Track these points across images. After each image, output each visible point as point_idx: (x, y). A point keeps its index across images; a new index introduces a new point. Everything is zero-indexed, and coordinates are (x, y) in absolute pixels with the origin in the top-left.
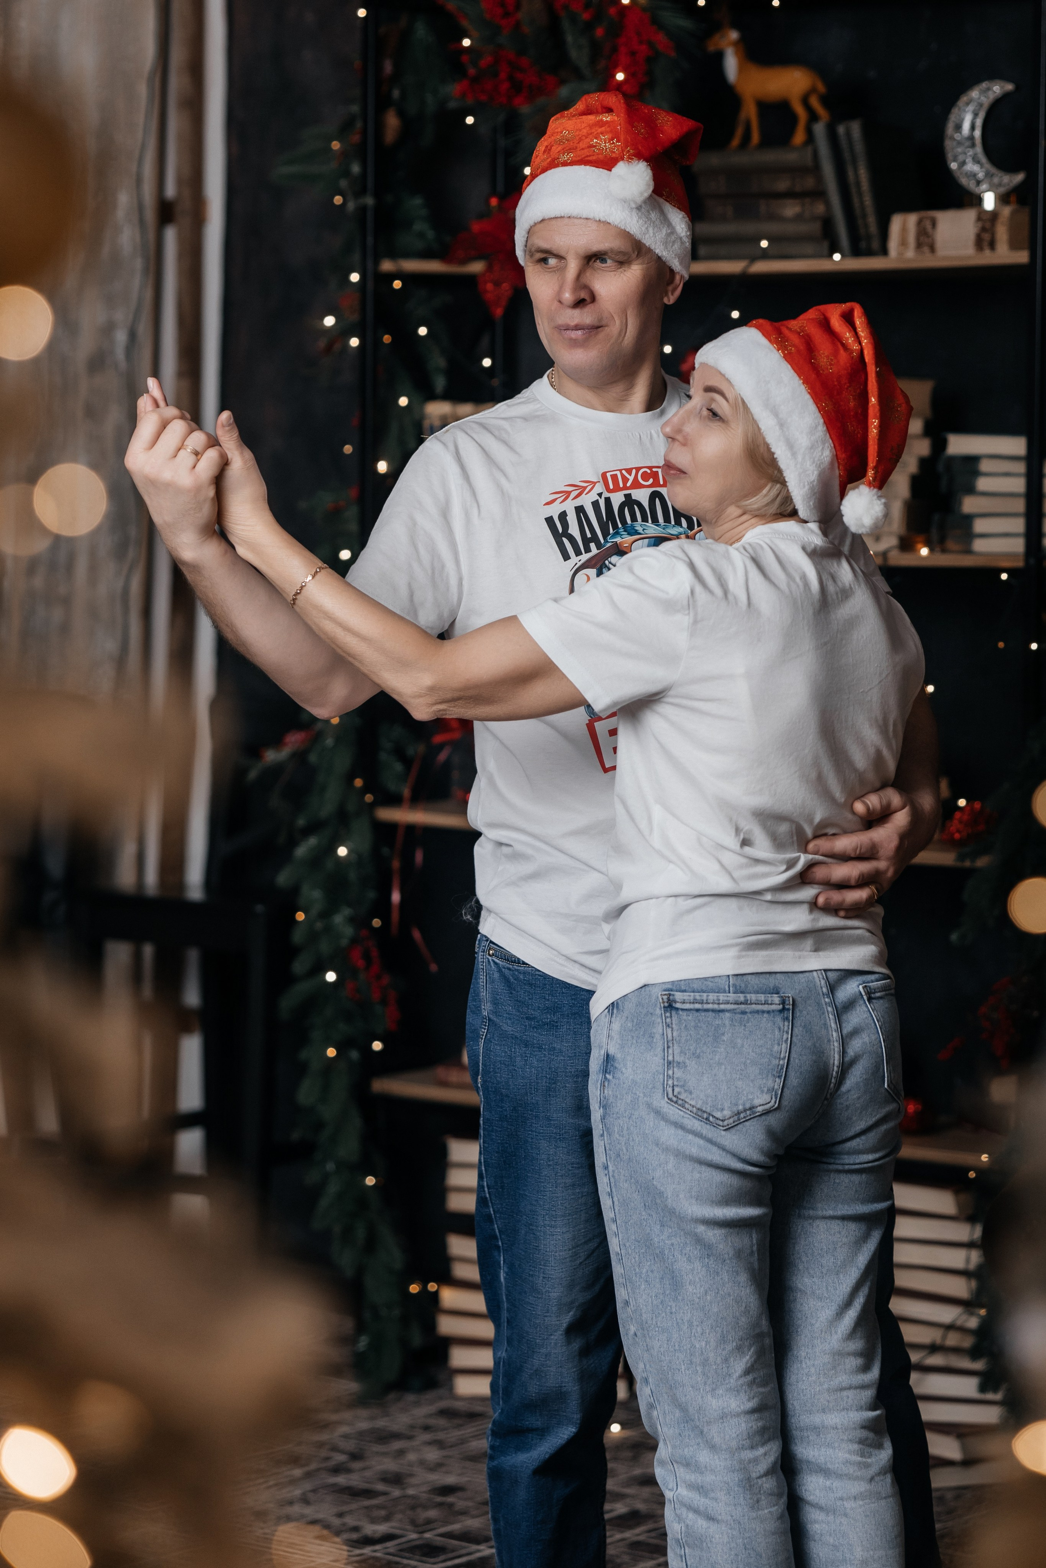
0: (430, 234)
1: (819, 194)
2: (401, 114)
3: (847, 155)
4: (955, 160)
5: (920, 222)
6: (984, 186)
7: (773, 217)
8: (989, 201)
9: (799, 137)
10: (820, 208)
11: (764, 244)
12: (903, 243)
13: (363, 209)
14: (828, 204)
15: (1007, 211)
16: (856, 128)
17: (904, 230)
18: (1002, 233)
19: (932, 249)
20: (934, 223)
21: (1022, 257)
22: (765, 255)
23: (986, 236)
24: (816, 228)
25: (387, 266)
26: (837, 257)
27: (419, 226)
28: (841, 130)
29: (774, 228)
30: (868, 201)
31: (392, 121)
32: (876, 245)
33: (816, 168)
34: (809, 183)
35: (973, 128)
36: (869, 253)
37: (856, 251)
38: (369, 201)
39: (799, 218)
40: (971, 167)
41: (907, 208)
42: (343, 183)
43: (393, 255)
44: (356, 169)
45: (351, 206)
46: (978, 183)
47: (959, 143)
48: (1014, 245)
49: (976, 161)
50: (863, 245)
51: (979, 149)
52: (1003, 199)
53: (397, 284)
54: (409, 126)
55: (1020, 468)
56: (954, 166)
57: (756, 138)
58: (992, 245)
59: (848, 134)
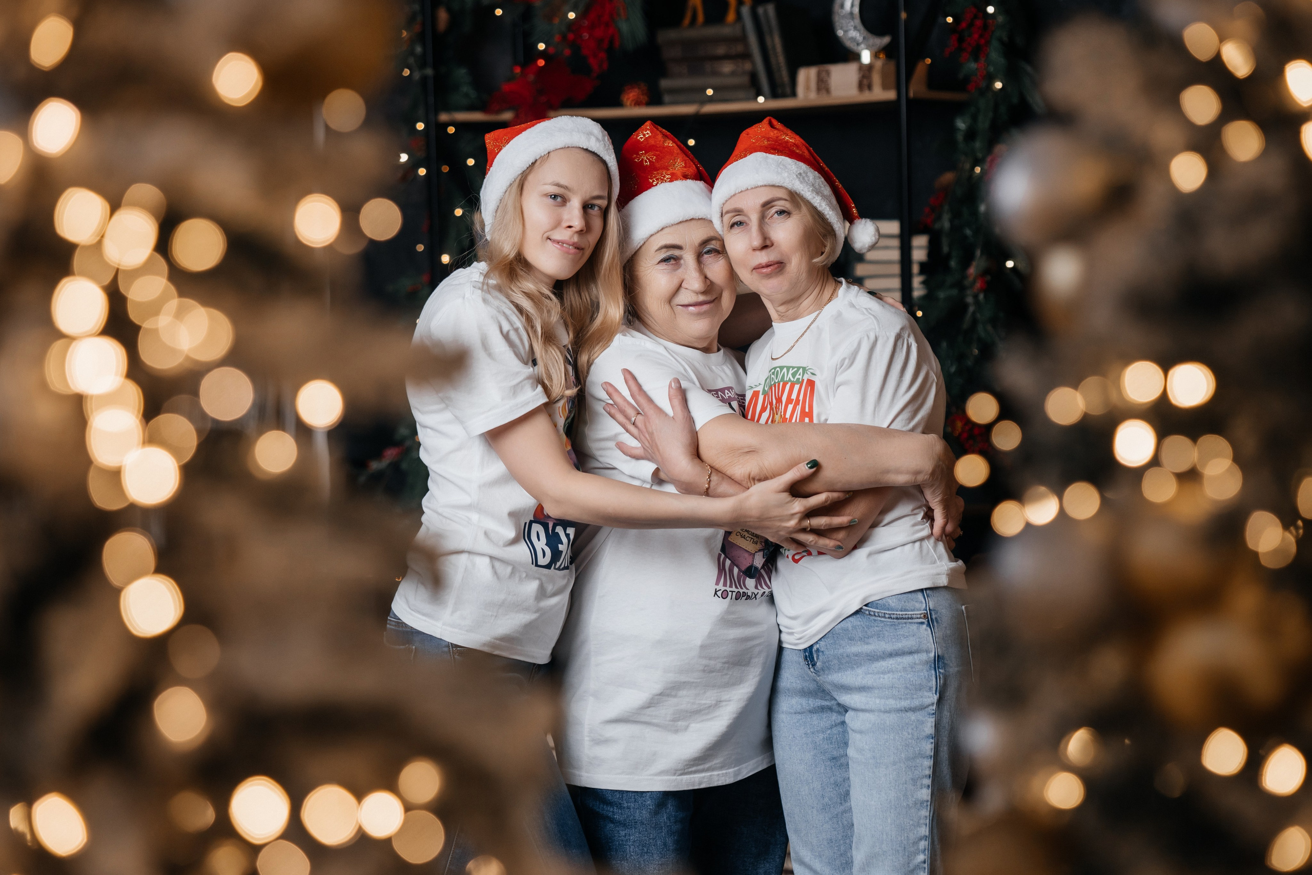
0: (473, 94)
1: (746, 56)
2: (449, 10)
3: (765, 28)
4: (841, 28)
5: (819, 75)
6: (863, 46)
7: (715, 73)
8: (866, 57)
9: (731, 17)
10: (748, 66)
11: (710, 92)
12: (807, 88)
13: (424, 79)
14: (754, 63)
15: (879, 64)
16: (771, 9)
17: (808, 80)
18: (876, 79)
19: (828, 91)
20: (828, 73)
21: (891, 95)
22: (711, 100)
23: (865, 82)
24: (745, 80)
25: (444, 117)
26: (761, 99)
27: (465, 89)
28: (760, 10)
29: (717, 81)
30: (781, 59)
31: (443, 16)
32: (788, 90)
33: (743, 39)
34: (740, 48)
35: (852, 5)
36: (784, 96)
37: (775, 94)
38: (429, 72)
39: (733, 74)
40: (853, 34)
41: (809, 63)
42: (411, 60)
43: (448, 109)
44: (419, 49)
45: (417, 76)
46: (858, 44)
47: (844, 17)
48: (885, 87)
49: (855, 28)
50: (780, 91)
51: (857, 21)
52: (875, 55)
53: (451, 130)
54: (455, 18)
55: (896, 243)
56: (840, 33)
57: (701, 18)
58: (870, 87)
59: (766, 12)
